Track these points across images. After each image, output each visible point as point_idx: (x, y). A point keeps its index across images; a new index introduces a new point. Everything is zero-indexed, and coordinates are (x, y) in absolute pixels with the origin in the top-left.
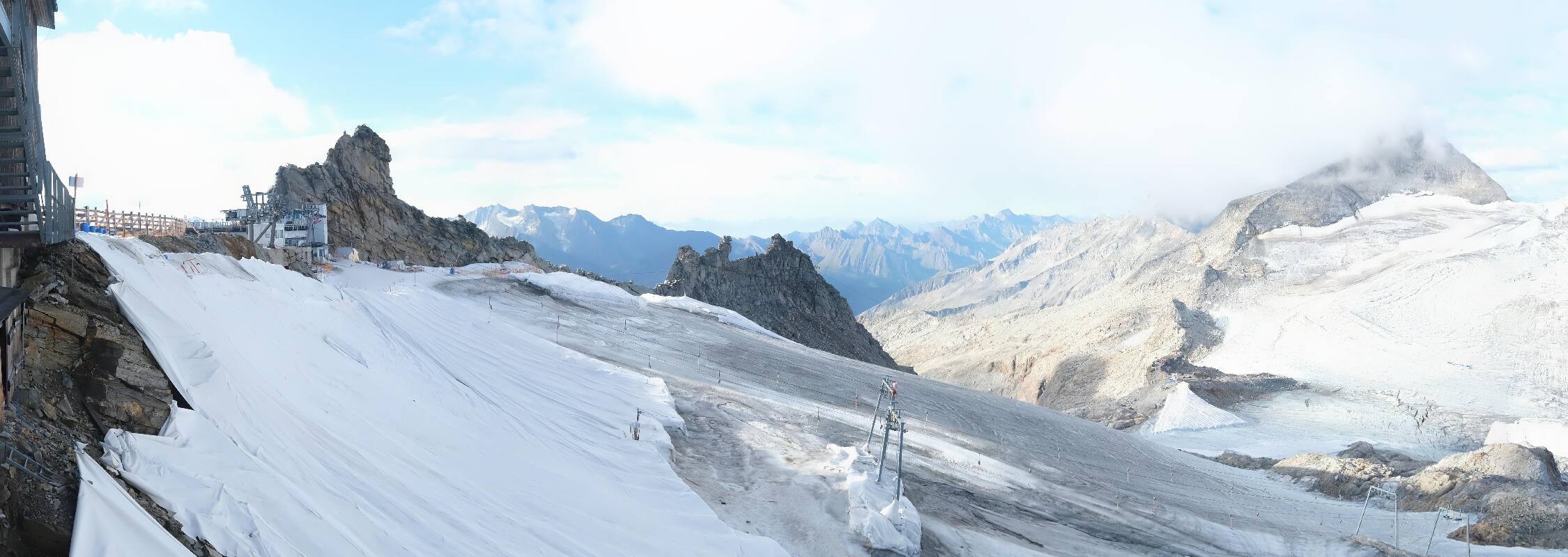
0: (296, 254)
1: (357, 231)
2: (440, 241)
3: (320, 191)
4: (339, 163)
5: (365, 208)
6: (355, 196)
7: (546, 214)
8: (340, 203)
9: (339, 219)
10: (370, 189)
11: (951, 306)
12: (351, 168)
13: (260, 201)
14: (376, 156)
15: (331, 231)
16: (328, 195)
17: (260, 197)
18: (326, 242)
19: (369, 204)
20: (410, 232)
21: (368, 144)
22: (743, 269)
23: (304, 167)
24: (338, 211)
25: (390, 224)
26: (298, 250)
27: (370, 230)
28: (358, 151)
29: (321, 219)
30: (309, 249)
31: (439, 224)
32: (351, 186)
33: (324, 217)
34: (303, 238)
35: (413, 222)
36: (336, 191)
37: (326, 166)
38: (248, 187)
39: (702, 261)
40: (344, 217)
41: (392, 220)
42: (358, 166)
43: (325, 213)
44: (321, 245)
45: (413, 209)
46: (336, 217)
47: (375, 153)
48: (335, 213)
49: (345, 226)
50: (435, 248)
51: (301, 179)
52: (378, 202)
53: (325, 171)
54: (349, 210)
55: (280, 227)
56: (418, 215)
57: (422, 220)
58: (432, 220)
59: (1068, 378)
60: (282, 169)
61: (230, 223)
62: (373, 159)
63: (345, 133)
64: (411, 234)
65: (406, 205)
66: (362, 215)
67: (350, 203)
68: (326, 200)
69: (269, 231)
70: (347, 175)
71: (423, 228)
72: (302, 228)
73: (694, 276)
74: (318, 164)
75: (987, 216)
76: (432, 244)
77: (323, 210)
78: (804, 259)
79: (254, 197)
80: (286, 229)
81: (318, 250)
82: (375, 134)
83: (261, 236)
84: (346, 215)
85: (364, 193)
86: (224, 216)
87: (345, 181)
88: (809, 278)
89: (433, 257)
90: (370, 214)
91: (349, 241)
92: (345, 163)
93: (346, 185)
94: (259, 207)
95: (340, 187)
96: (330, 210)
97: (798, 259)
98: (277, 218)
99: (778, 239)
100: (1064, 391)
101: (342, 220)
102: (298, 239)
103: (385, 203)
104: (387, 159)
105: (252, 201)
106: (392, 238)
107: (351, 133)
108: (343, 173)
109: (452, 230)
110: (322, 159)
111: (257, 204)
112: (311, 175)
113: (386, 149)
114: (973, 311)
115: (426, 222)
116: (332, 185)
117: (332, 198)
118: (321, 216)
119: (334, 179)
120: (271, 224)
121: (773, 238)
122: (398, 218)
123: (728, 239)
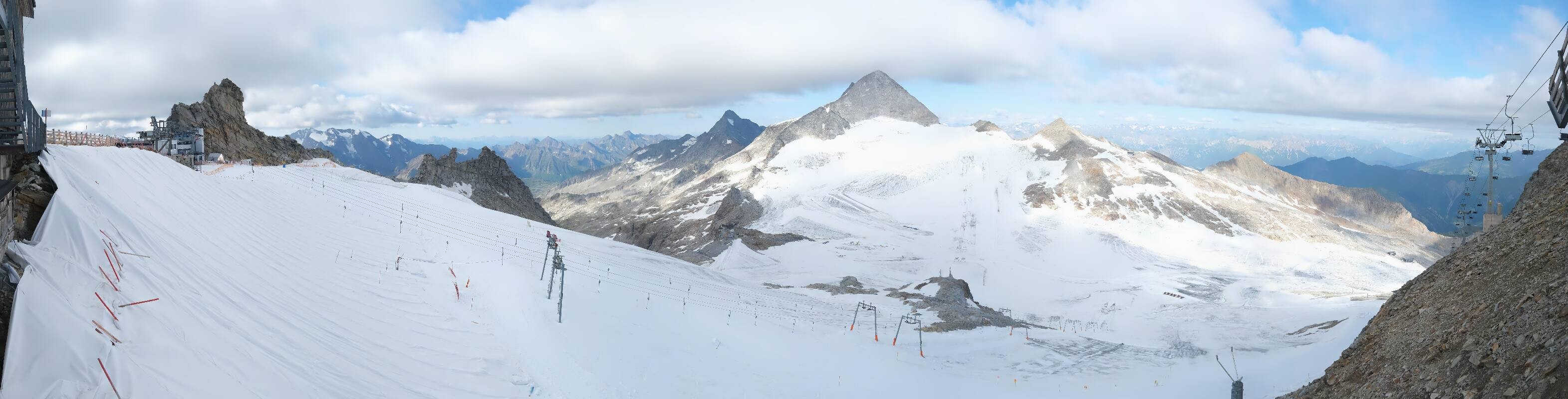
0: (184, 159)
1: (222, 145)
2: (274, 151)
3: (199, 119)
4: (211, 102)
5: (227, 130)
6: (221, 123)
7: (341, 134)
8: (212, 128)
9: (211, 137)
10: (230, 118)
11: (595, 191)
12: (219, 105)
13: (162, 126)
14: (235, 98)
15: (206, 145)
16: (204, 122)
17: (162, 124)
18: (203, 151)
19: (230, 128)
20: (256, 145)
21: (229, 90)
22: (465, 169)
23: (189, 104)
24: (210, 132)
25: (243, 140)
26: (185, 157)
27: (231, 145)
28: (223, 95)
29: (199, 137)
30: (193, 156)
31: (273, 140)
32: (218, 116)
33: (202, 136)
34: (189, 149)
35: (258, 139)
36: (209, 119)
37: (203, 104)
38: (154, 118)
39: (438, 164)
40: (214, 136)
41: (245, 138)
42: (223, 104)
43: (202, 134)
44: (201, 153)
45: (257, 131)
46: (209, 136)
47: (234, 96)
48: (209, 134)
49: (214, 142)
50: (271, 155)
51: (189, 113)
52: (236, 127)
53: (203, 108)
54: (217, 132)
55: (174, 142)
56: (261, 135)
57: (263, 138)
58: (269, 138)
59: (667, 236)
60: (175, 106)
61: (143, 140)
62: (232, 100)
63: (215, 83)
64: (256, 146)
65: (253, 129)
66: (226, 135)
67: (218, 128)
68: (202, 125)
69: (168, 143)
70: (216, 110)
71: (264, 143)
72: (187, 143)
73: (434, 173)
74: (198, 103)
75: (617, 135)
76: (269, 152)
77: (201, 131)
78: (502, 162)
79: (158, 124)
80: (179, 144)
81: (198, 157)
82: (234, 84)
83: (163, 147)
84: (215, 135)
85: (227, 121)
86: (139, 135)
87: (215, 114)
88: (505, 173)
89: (270, 161)
90: (231, 134)
91: (217, 151)
92: (215, 103)
93: (215, 116)
94: (161, 129)
95: (212, 117)
96: (206, 132)
97: (498, 162)
98: (172, 137)
99: (486, 149)
100: (664, 244)
101: (213, 137)
102: (185, 150)
103: (240, 127)
104: (241, 100)
105: (157, 126)
106: (244, 149)
107: (219, 83)
108: (214, 108)
109: (282, 144)
110: (201, 100)
111: (160, 128)
112: (193, 109)
113: (241, 93)
114: (607, 195)
115: (266, 139)
116: (207, 116)
117: (207, 124)
118: (200, 136)
119: (208, 112)
120: (169, 140)
121: (483, 149)
122: (248, 137)
123: (454, 151)
